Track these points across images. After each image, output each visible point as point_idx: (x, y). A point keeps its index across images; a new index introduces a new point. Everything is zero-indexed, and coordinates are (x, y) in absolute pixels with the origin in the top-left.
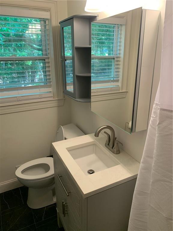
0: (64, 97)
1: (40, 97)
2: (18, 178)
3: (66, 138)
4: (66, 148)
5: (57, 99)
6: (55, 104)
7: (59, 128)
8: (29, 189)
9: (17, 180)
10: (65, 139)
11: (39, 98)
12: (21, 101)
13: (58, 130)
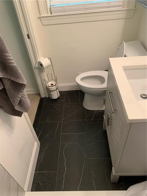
0: (135, 7)
1: (108, 6)
2: (77, 83)
3: (127, 55)
4: (123, 67)
5: (126, 9)
6: (123, 15)
7: (121, 44)
8: (85, 94)
9: (76, 84)
10: (125, 57)
11: (106, 7)
12: (88, 9)
13: (119, 46)
